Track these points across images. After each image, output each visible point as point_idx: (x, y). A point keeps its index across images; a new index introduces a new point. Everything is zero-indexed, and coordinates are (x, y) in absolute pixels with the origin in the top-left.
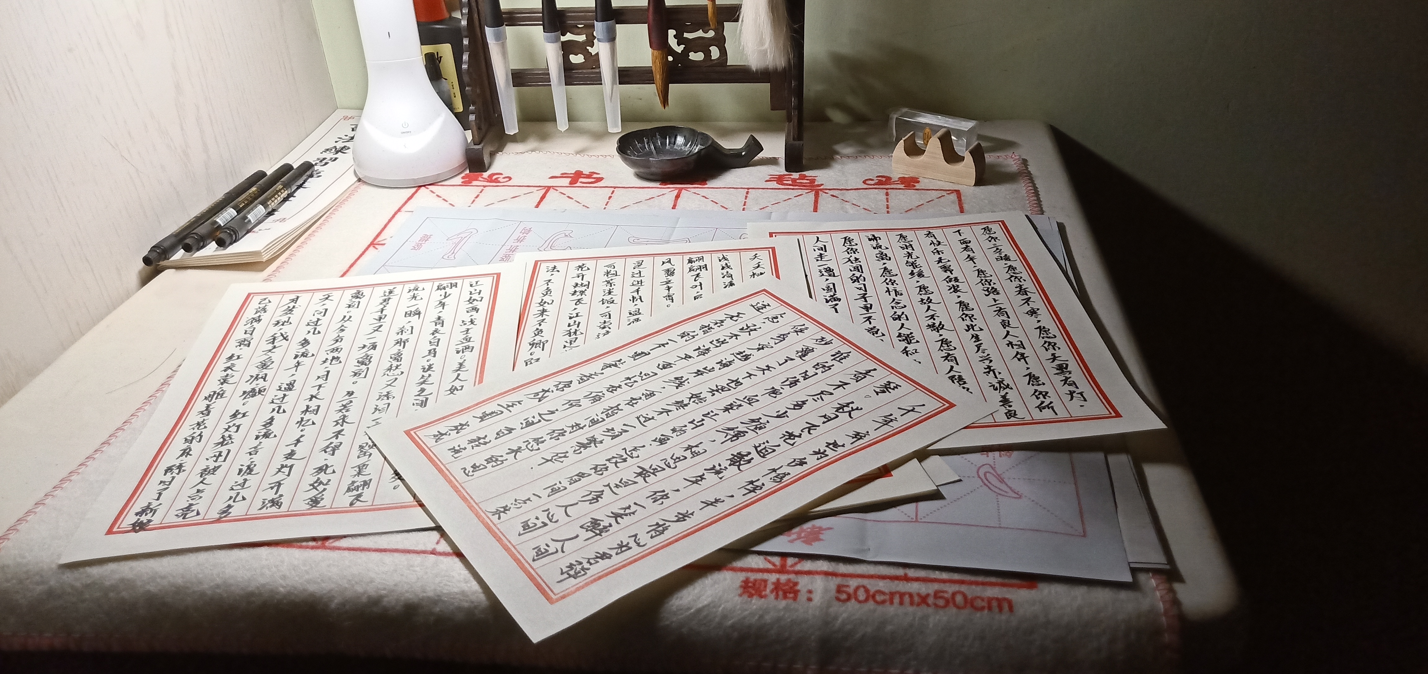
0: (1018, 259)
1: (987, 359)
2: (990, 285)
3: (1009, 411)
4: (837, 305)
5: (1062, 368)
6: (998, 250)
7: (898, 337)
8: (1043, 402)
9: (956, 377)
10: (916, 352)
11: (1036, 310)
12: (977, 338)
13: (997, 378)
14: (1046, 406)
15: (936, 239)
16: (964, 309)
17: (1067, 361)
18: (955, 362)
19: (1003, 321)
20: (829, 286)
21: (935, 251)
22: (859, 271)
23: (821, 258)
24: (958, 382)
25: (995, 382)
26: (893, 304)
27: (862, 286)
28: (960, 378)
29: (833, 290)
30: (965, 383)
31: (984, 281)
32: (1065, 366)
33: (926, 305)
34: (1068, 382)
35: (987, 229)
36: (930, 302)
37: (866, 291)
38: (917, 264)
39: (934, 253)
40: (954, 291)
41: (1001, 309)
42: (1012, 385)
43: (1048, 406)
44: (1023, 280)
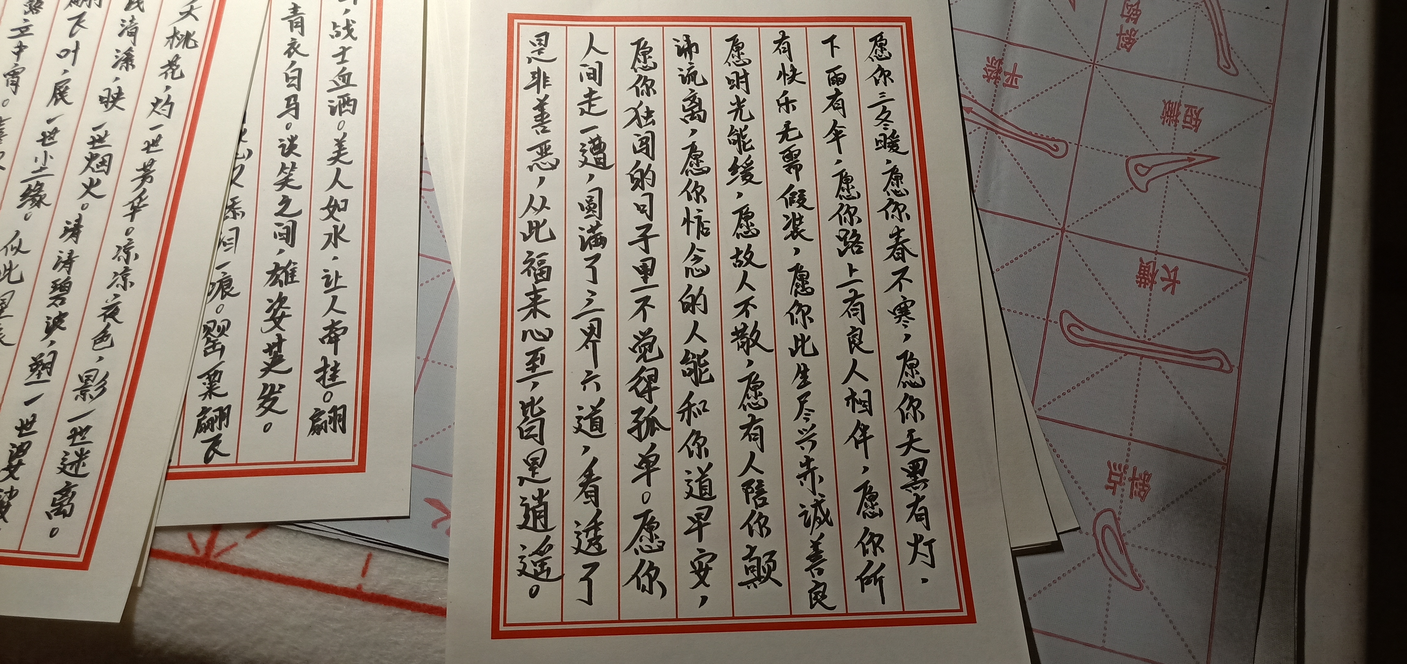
0: (911, 152)
1: (807, 439)
2: (852, 224)
3: (818, 585)
4: (597, 257)
5: (916, 470)
6: (884, 117)
7: (682, 363)
8: (870, 563)
9: (755, 484)
10: (705, 410)
11: (909, 304)
12: (803, 372)
13: (815, 494)
14: (872, 576)
15: (791, 59)
16: (799, 290)
17: (928, 451)
18: (759, 441)
19: (854, 329)
20: (592, 197)
21: (783, 101)
22: (647, 154)
23: (590, 106)
24: (754, 498)
25: (809, 500)
26: (689, 263)
27: (646, 200)
28: (761, 490)
29: (597, 209)
30: (765, 503)
31: (845, 208)
32: (921, 463)
33: (742, 268)
34: (917, 512)
35: (879, 41)
36: (749, 261)
37: (650, 218)
38: (746, 140)
39: (780, 105)
40: (792, 233)
41: (857, 296)
42: (833, 516)
43: (874, 575)
44: (906, 214)
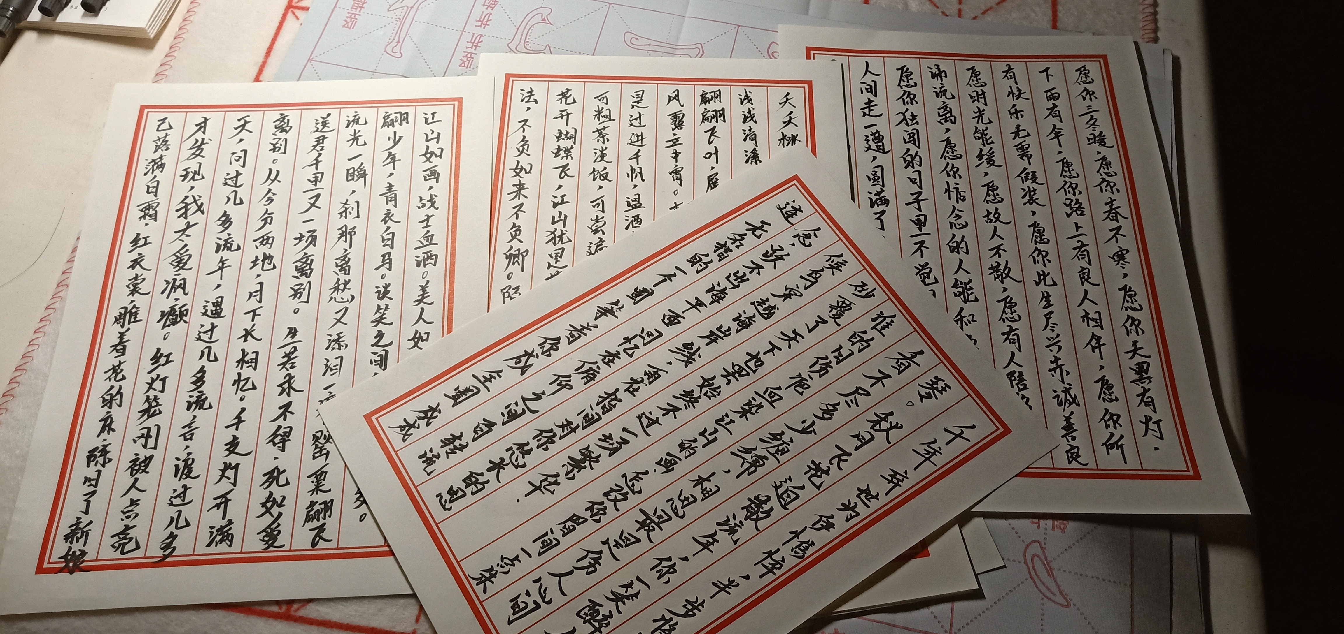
0: (1116, 146)
1: (1055, 344)
2: (1074, 195)
3: (1073, 447)
4: (883, 212)
5: (1141, 370)
6: (1093, 122)
7: (953, 287)
8: (1112, 435)
9: (1016, 375)
10: (973, 321)
11: (1124, 252)
12: (1046, 297)
13: (1064, 383)
14: (1114, 443)
15: (1016, 83)
16: (1038, 240)
17: (1150, 357)
18: (1017, 344)
19: (1083, 269)
20: (876, 172)
21: (1013, 111)
22: (914, 144)
23: (870, 111)
24: (1017, 384)
25: (1060, 388)
26: (952, 219)
27: (916, 176)
28: (1021, 379)
29: (880, 180)
30: (1025, 388)
31: (1068, 184)
32: (1145, 365)
33: (992, 224)
34: (1145, 400)
35: (1083, 71)
36: (997, 219)
37: (920, 187)
38: (988, 137)
39: (1011, 114)
40: (1029, 201)
41: (1083, 245)
42: (1079, 399)
43: (1116, 443)
44: (1117, 189)
